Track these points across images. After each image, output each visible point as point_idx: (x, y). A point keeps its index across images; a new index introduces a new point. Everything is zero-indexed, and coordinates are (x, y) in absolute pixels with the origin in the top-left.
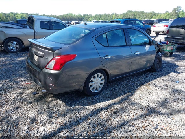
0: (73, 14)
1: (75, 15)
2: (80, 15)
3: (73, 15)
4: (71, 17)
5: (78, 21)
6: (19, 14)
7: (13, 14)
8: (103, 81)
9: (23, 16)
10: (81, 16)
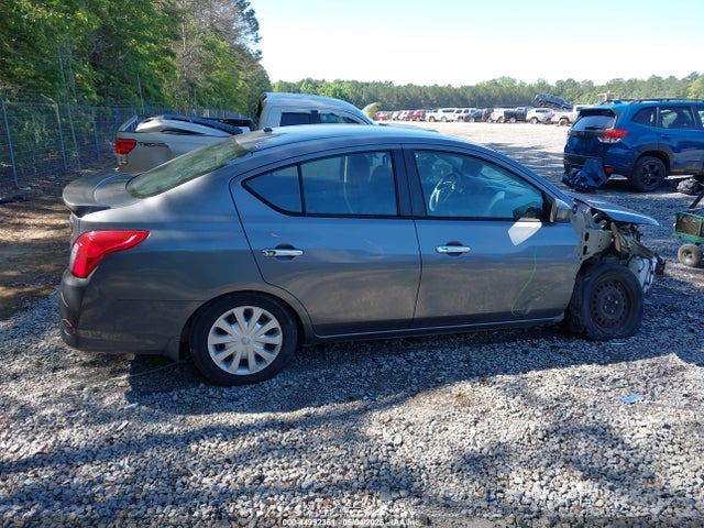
0: (514, 81)
1: (522, 85)
2: (543, 86)
3: (518, 83)
4: (505, 92)
5: (516, 110)
6: (329, 85)
7: (310, 85)
8: (278, 340)
9: (340, 90)
10: (549, 88)
